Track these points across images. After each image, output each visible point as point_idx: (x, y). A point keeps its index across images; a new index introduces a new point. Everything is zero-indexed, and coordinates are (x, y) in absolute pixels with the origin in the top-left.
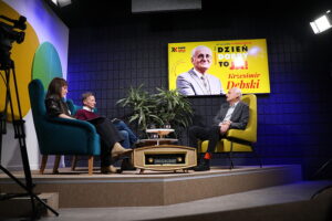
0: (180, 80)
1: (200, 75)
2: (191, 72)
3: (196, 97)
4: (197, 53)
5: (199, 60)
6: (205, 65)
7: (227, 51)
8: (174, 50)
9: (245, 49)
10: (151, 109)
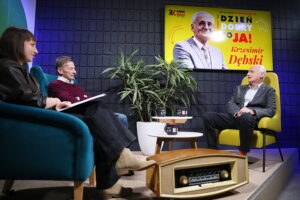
0: (178, 50)
1: (200, 45)
2: (191, 41)
3: (196, 70)
4: (197, 19)
5: (200, 27)
6: (206, 35)
7: (230, 21)
8: (171, 13)
9: (250, 20)
10: (147, 83)
